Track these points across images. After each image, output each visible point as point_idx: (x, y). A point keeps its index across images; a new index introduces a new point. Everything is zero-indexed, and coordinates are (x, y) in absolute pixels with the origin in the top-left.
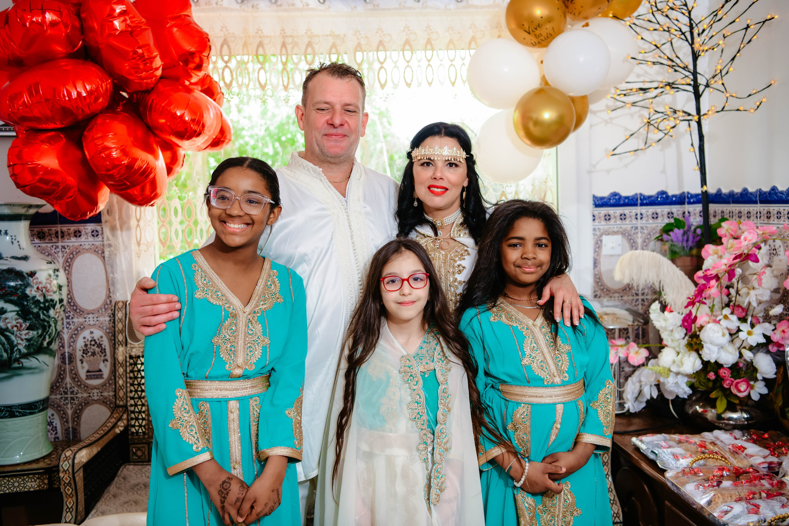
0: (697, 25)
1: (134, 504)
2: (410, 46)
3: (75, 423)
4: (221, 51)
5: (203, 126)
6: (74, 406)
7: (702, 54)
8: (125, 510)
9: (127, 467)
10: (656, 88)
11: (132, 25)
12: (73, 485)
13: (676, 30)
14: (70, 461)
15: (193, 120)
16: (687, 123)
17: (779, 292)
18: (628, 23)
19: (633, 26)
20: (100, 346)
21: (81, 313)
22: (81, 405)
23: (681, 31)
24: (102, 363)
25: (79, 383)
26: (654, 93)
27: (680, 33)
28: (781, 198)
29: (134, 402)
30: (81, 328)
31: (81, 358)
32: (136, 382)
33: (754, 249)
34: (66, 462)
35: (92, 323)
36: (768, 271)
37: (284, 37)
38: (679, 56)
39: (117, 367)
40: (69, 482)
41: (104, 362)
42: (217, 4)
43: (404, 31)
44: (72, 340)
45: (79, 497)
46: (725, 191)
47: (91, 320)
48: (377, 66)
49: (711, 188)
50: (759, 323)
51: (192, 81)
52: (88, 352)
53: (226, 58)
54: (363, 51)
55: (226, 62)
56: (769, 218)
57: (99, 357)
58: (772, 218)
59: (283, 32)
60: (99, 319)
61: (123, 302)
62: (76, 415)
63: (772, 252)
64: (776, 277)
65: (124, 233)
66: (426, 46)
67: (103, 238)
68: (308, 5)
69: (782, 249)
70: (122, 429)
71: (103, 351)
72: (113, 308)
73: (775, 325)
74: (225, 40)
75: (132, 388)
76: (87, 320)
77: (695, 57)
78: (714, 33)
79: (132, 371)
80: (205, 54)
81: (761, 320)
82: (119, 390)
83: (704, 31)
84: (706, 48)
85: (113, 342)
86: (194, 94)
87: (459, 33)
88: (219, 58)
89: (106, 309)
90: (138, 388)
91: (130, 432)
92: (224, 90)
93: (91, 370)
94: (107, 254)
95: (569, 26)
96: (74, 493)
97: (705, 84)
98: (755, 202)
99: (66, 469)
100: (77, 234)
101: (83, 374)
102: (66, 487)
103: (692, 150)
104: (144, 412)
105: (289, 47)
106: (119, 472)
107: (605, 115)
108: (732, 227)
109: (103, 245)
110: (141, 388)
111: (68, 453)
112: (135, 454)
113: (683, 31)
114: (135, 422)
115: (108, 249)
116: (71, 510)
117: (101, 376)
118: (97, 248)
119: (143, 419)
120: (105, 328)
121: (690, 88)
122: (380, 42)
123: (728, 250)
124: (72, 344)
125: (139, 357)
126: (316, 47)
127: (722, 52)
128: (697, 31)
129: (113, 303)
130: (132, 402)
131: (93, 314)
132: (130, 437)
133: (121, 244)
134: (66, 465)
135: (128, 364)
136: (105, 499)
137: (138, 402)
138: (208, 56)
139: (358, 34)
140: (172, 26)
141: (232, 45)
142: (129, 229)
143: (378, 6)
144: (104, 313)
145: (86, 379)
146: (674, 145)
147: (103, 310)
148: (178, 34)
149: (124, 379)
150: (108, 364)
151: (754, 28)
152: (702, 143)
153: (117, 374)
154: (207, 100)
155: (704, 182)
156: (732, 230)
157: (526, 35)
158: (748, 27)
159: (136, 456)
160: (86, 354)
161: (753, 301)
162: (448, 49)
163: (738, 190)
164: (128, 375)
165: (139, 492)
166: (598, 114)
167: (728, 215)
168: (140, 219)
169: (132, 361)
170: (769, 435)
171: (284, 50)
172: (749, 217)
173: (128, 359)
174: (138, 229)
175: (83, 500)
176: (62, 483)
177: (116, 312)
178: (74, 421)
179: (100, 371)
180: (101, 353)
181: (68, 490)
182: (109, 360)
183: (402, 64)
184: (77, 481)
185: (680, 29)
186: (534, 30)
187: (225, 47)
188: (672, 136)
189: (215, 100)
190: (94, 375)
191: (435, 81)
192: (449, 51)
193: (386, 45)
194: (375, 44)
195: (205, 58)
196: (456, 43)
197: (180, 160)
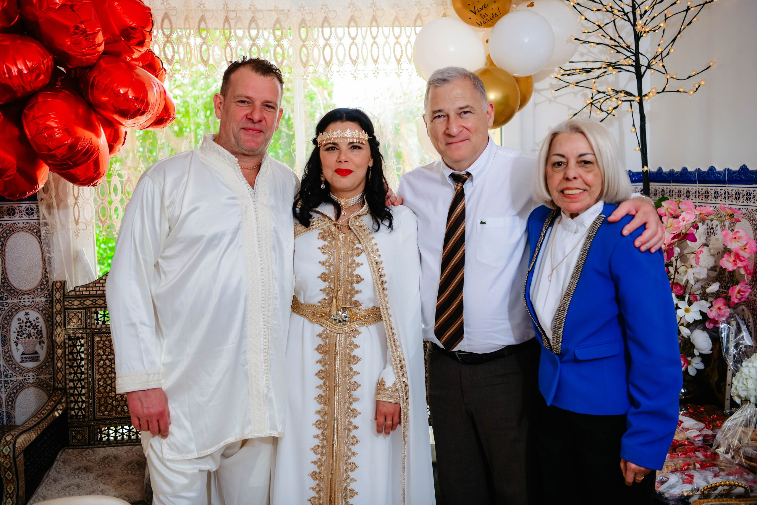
0: (639, 6)
1: (76, 488)
2: (356, 23)
3: (10, 407)
4: (162, 25)
5: (148, 104)
6: (8, 390)
7: (644, 35)
8: (67, 494)
9: (66, 450)
10: (599, 68)
12: (14, 470)
13: (619, 11)
14: (11, 446)
15: (137, 99)
16: (629, 103)
17: (716, 271)
18: (572, 4)
19: (577, 6)
20: (35, 327)
21: (16, 293)
22: (16, 388)
23: (623, 11)
24: (38, 344)
25: (13, 366)
26: (597, 73)
27: (623, 13)
28: (719, 179)
29: (74, 384)
30: (16, 309)
31: (16, 340)
32: (75, 364)
33: (691, 228)
34: (7, 447)
35: (27, 304)
36: (705, 249)
37: (227, 11)
38: (621, 36)
39: (55, 349)
40: (9, 467)
41: (40, 344)
43: (349, 7)
44: (6, 322)
45: (20, 482)
46: (665, 170)
47: (26, 300)
49: (652, 167)
50: (697, 300)
51: (134, 57)
52: (24, 334)
53: (167, 32)
54: (308, 27)
55: (168, 37)
56: (707, 197)
57: (34, 339)
58: (710, 198)
59: (225, 7)
60: (34, 300)
61: (60, 282)
62: (11, 399)
63: (709, 231)
64: (713, 255)
65: (61, 212)
66: (371, 23)
67: (38, 216)
69: (719, 228)
70: (60, 412)
71: (40, 333)
72: (50, 288)
73: (711, 302)
74: (166, 14)
75: (71, 370)
76: (22, 300)
77: (638, 37)
78: (656, 15)
79: (71, 353)
80: (148, 29)
81: (698, 298)
82: (58, 373)
83: (646, 12)
84: (647, 30)
85: (50, 323)
86: (136, 71)
87: (404, 10)
88: (161, 33)
89: (42, 290)
90: (77, 370)
91: (69, 416)
92: (165, 66)
93: (26, 352)
94: (43, 232)
95: (514, 6)
96: (15, 478)
97: (646, 65)
98: (694, 182)
99: (6, 453)
100: (11, 212)
101: (17, 357)
102: (6, 473)
103: (633, 130)
104: (84, 395)
105: (232, 22)
106: (58, 456)
107: (550, 94)
108: (671, 207)
109: (39, 224)
110: (81, 370)
111: (9, 438)
112: (73, 437)
113: (626, 12)
114: (75, 405)
115: (45, 228)
116: (11, 495)
117: (36, 359)
118: (31, 226)
119: (83, 402)
120: (41, 309)
121: (632, 69)
122: (325, 18)
123: (668, 229)
124: (6, 326)
125: (78, 338)
126: (260, 22)
127: (664, 32)
128: (639, 12)
129: (50, 283)
130: (72, 384)
131: (28, 294)
132: (69, 420)
133: (59, 223)
134: (7, 450)
135: (67, 346)
136: (46, 484)
137: (77, 384)
138: (150, 32)
139: (302, 10)
141: (173, 19)
142: (66, 207)
144: (40, 293)
145: (21, 362)
146: (616, 124)
147: (39, 290)
148: (119, 8)
149: (63, 361)
150: (45, 346)
151: (694, 10)
152: (643, 123)
153: (56, 356)
154: (150, 77)
155: (645, 162)
156: (672, 209)
157: (472, 15)
158: (688, 9)
159: (76, 440)
160: (21, 336)
161: (691, 279)
162: (393, 26)
163: (678, 169)
164: (67, 357)
165: (80, 476)
166: (542, 92)
167: (668, 194)
168: (78, 197)
169: (70, 342)
170: (704, 408)
171: (227, 24)
172: (688, 197)
173: (67, 341)
174: (76, 207)
175: (24, 486)
176: (2, 468)
177: (54, 292)
178: (8, 405)
179: (36, 353)
180: (36, 335)
181: (9, 475)
182: (46, 342)
183: (347, 41)
184: (18, 466)
185: (623, 9)
186: (479, 10)
187: (166, 21)
188: (614, 115)
189: (157, 77)
190: (30, 358)
191: (381, 59)
192: (395, 28)
193: (331, 21)
194: (320, 20)
195: (148, 33)
196: (401, 20)
197: (122, 137)
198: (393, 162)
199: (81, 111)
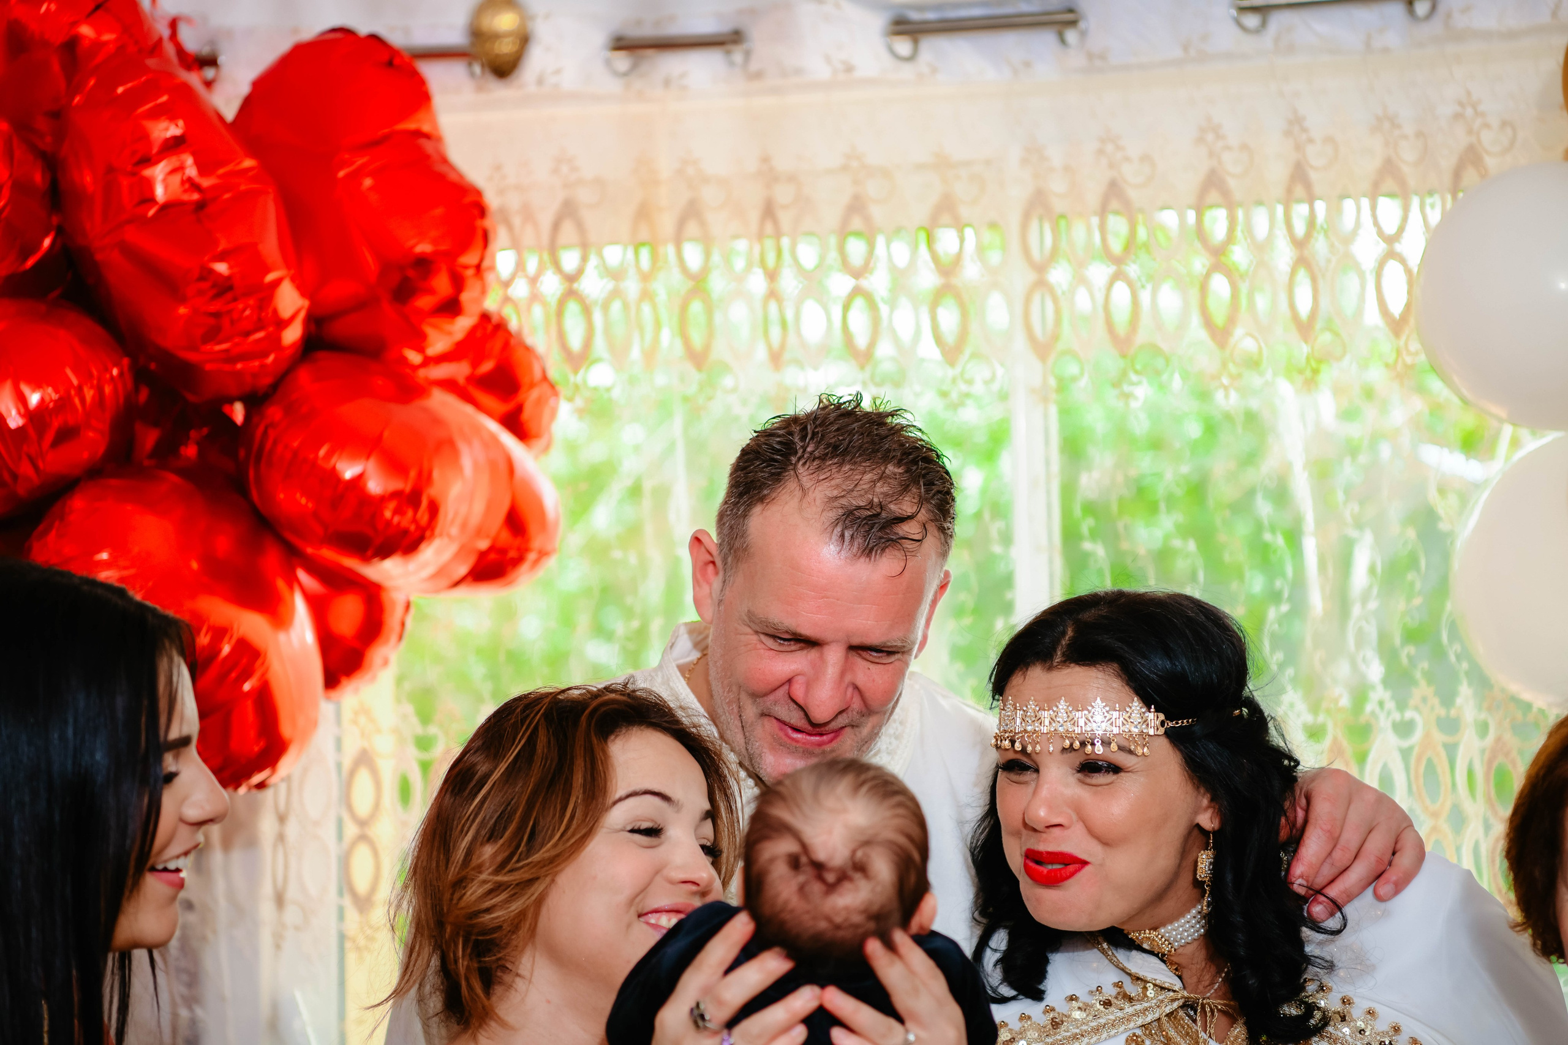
2: (1226, 193)
4: (553, 240)
11: (206, 183)
37: (770, 182)
42: (540, 81)
43: (1199, 141)
48: (1099, 271)
51: (430, 351)
53: (569, 262)
54: (1055, 219)
55: (570, 278)
59: (765, 167)
66: (1289, 191)
68: (849, 69)
74: (566, 202)
80: (469, 258)
87: (1418, 135)
105: (785, 218)
122: (1113, 184)
126: (877, 212)
138: (478, 268)
139: (1037, 158)
140: (356, 176)
141: (590, 218)
143: (1103, 57)
148: (374, 197)
162: (1374, 193)
168: (287, 812)
171: (768, 223)
174: (281, 846)
187: (568, 228)
192: (1383, 202)
193: (1132, 194)
194: (1093, 193)
195: (470, 272)
196: (1406, 169)
197: (393, 619)
198: (1381, 704)
199: (224, 543)
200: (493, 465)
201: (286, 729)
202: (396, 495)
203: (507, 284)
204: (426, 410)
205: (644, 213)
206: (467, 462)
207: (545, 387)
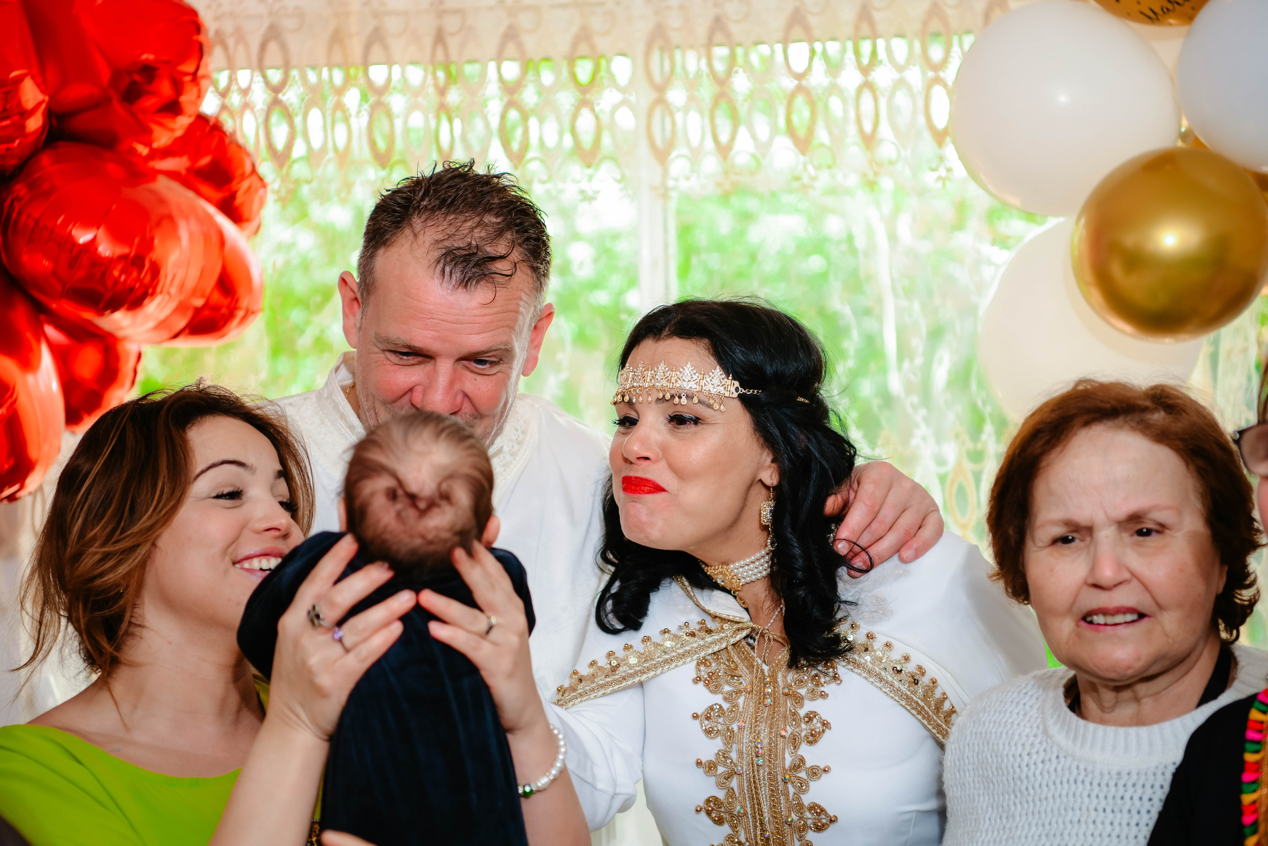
2: (807, 28)
4: (261, 59)
5: (155, 274)
37: (442, 13)
48: (707, 91)
51: (155, 145)
53: (275, 76)
54: (672, 49)
55: (276, 89)
66: (857, 28)
74: (272, 27)
80: (189, 67)
88: (258, 78)
105: (453, 43)
122: (718, 19)
126: (528, 40)
138: (194, 75)
141: (292, 41)
162: (926, 34)
171: (440, 50)
187: (273, 48)
191: (885, 130)
193: (734, 28)
194: (703, 27)
195: (188, 78)
196: (949, 12)
197: (127, 367)
200: (206, 238)
201: (33, 453)
202: (122, 258)
203: (224, 94)
204: (153, 192)
205: (337, 38)
206: (183, 232)
207: (254, 178)
